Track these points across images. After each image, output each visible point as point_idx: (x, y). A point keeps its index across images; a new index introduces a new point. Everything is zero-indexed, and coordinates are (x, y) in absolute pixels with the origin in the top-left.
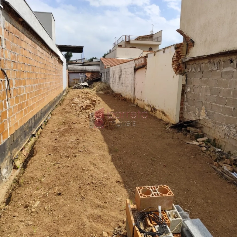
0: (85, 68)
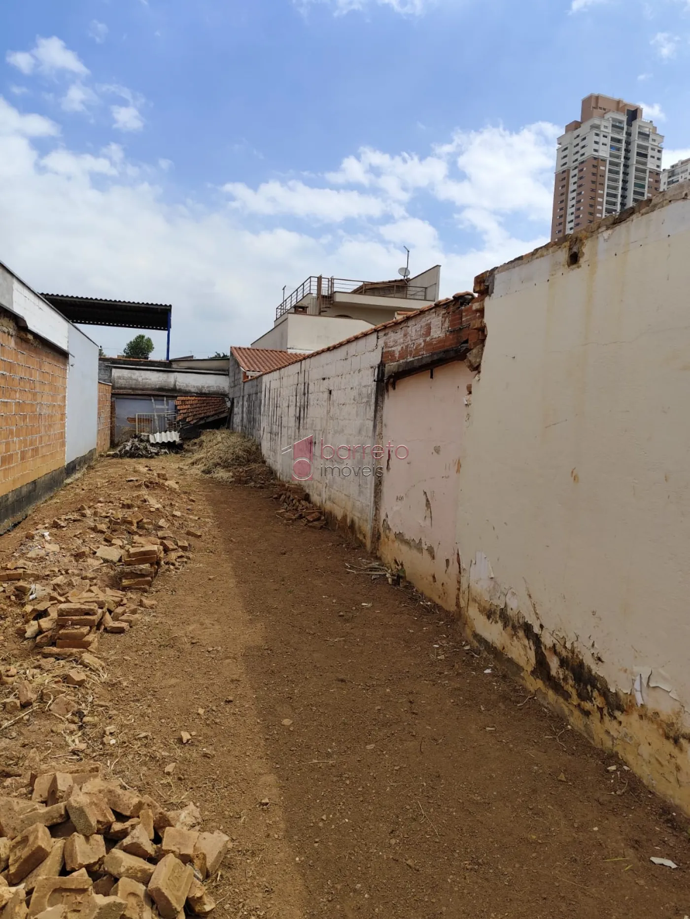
0: (175, 382)
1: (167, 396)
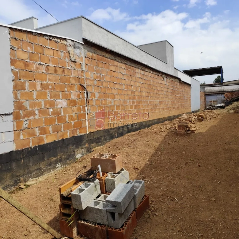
0: (224, 89)
1: (221, 93)
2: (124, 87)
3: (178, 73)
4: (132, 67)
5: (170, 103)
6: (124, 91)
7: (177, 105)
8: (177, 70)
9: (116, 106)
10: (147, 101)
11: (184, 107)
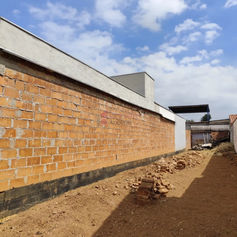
0: (211, 128)
1: (208, 133)
2: (77, 122)
3: (159, 109)
4: (93, 98)
5: (149, 142)
6: (76, 128)
7: (158, 144)
8: (158, 106)
9: (60, 148)
10: (116, 140)
11: (166, 146)
